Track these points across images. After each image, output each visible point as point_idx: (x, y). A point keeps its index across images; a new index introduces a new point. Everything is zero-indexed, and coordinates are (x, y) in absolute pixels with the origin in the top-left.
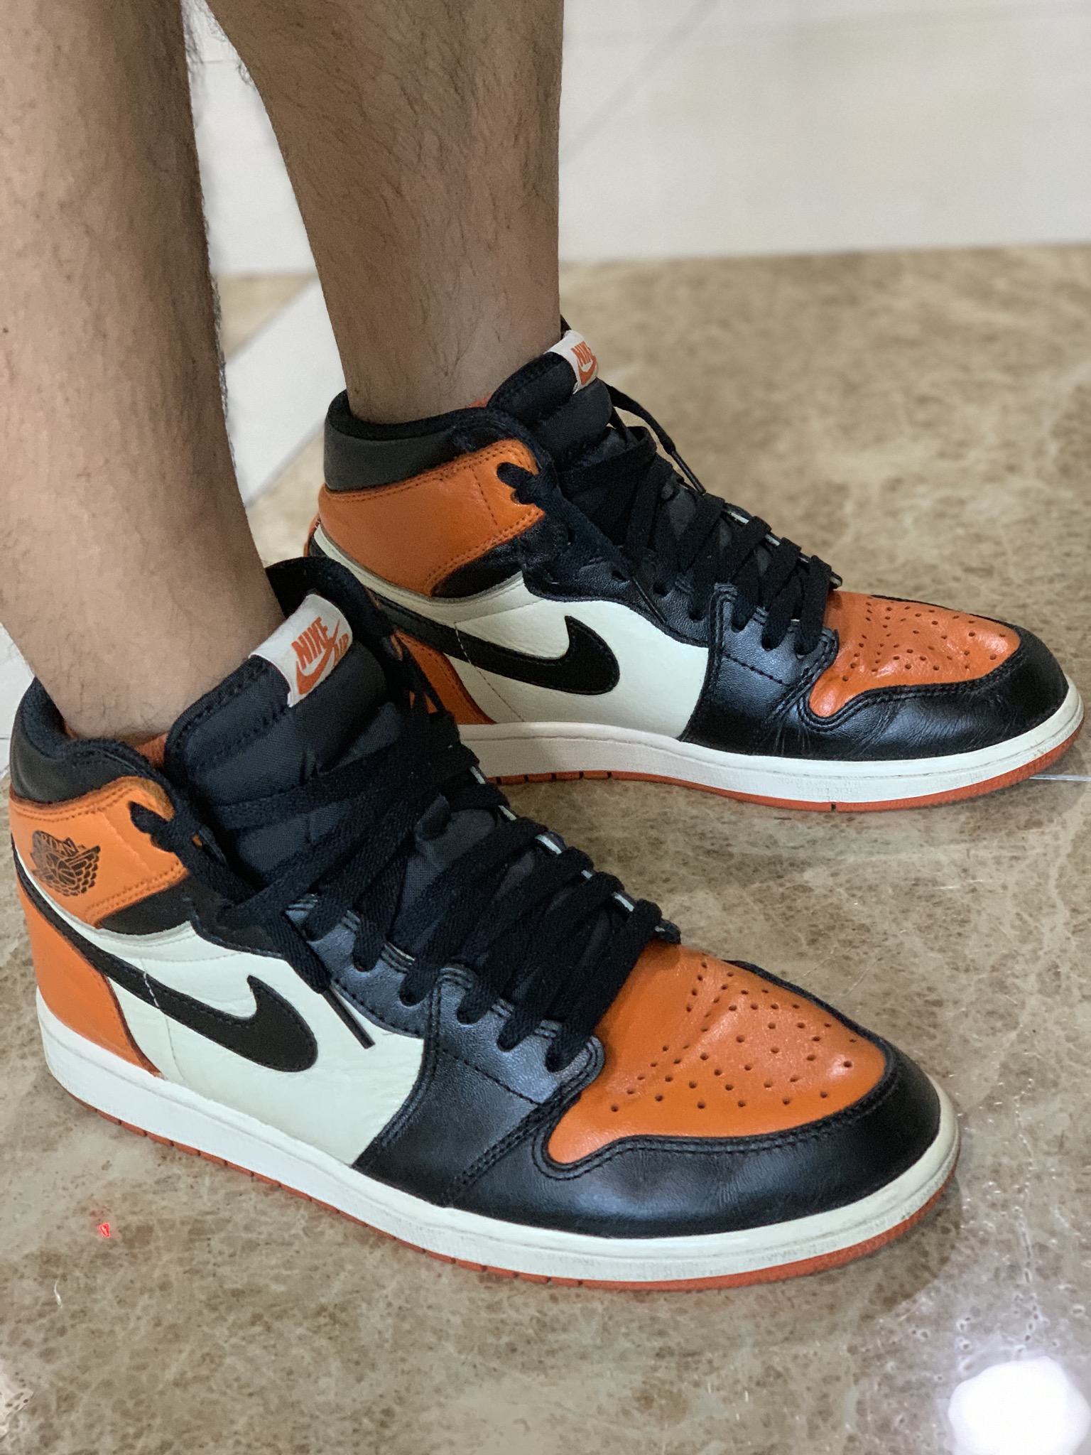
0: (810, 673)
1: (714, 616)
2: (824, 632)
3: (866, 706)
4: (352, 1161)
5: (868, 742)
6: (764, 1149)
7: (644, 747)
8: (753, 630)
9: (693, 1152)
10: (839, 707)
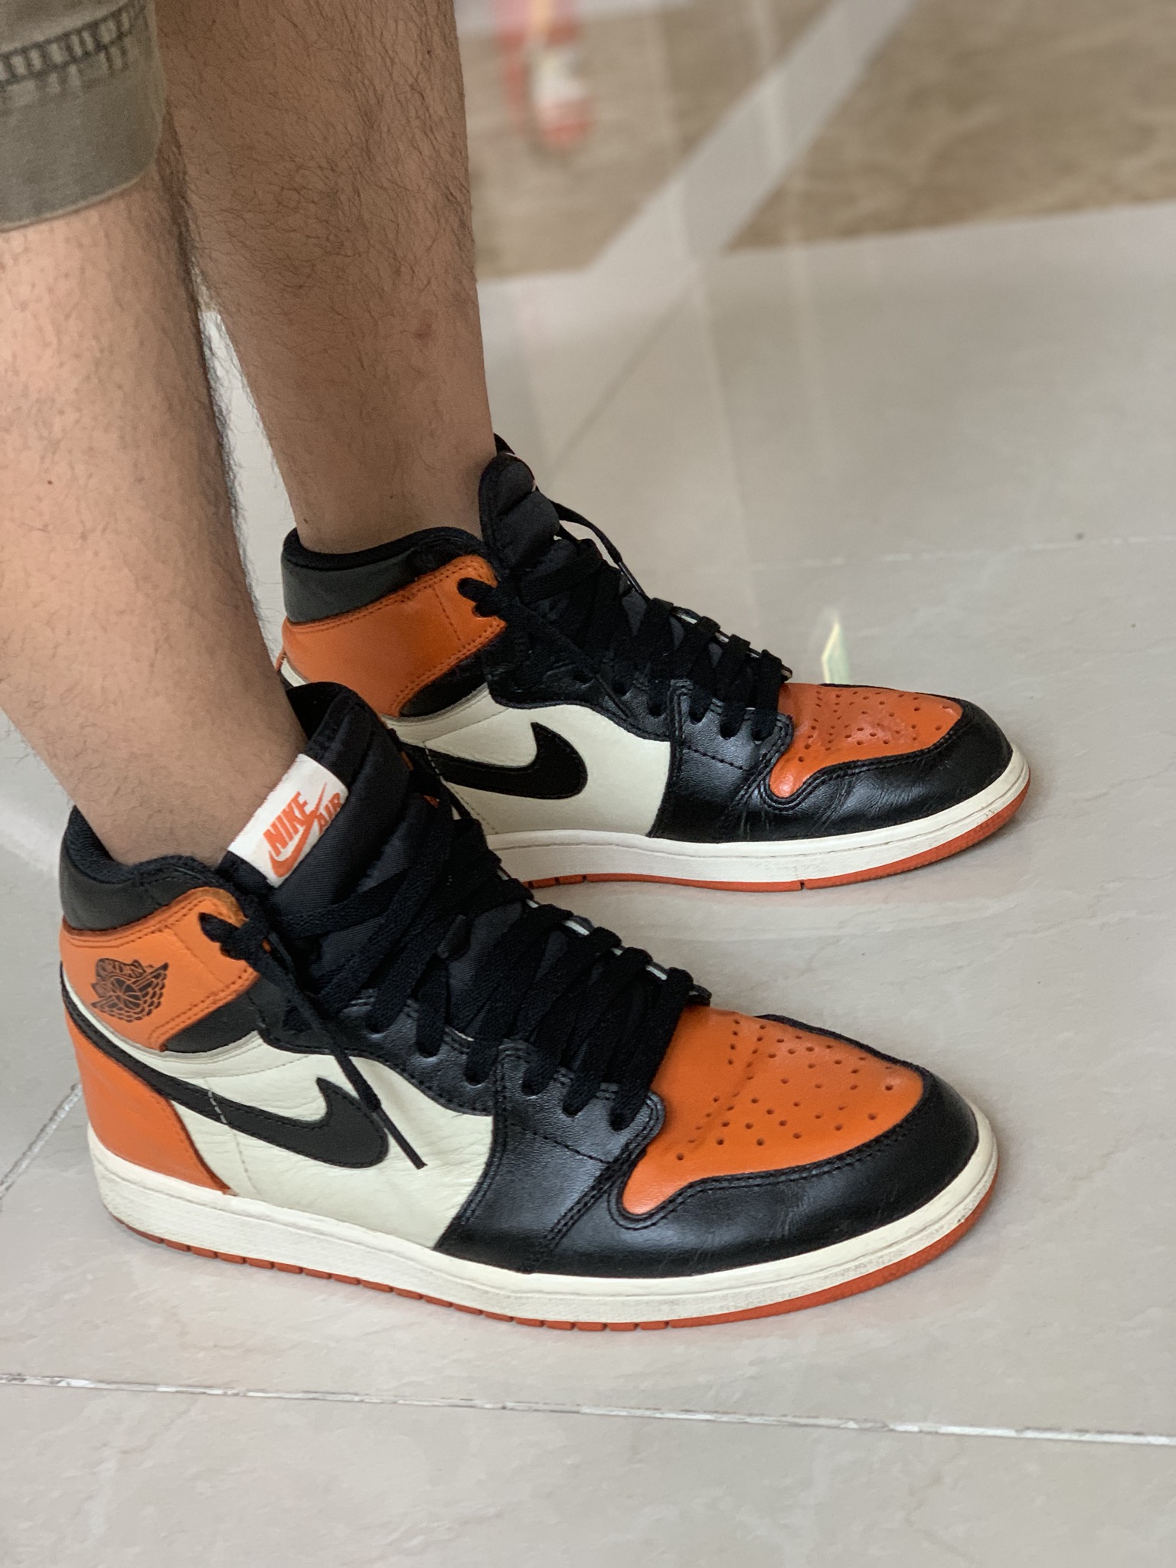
0: (768, 757)
1: (673, 710)
2: (778, 718)
3: (823, 782)
4: (432, 1243)
5: (828, 818)
6: (825, 1173)
7: (615, 848)
8: (710, 721)
9: (758, 1185)
10: (797, 787)
